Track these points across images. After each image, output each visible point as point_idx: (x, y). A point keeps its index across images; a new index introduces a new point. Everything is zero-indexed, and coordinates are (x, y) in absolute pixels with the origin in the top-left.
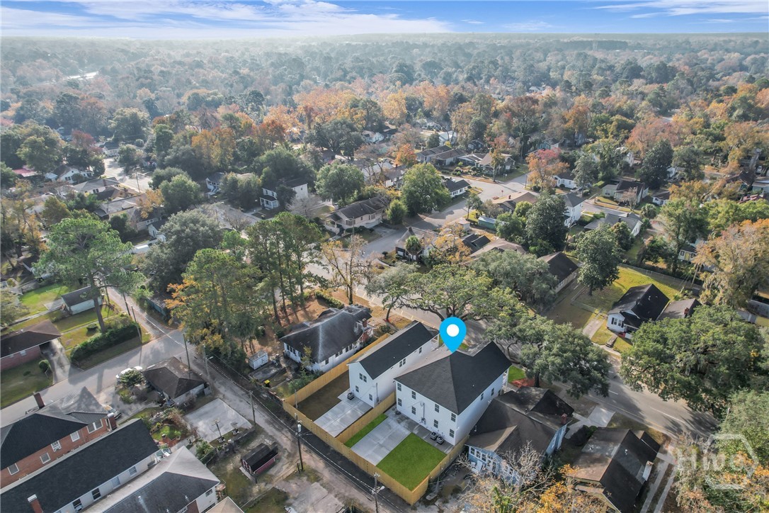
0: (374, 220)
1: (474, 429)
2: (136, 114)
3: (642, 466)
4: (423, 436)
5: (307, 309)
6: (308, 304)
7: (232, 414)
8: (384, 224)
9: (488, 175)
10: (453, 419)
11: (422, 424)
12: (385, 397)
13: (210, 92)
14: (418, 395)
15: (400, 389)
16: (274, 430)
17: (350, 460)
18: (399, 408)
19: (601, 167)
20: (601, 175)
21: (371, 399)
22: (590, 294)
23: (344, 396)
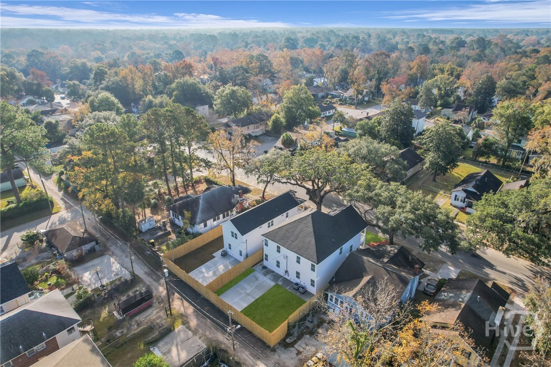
0: (258, 130)
1: (333, 278)
2: (85, 63)
3: (493, 313)
4: (287, 286)
5: (196, 189)
6: (197, 186)
7: (116, 266)
8: (267, 133)
9: (351, 104)
10: (313, 269)
11: (286, 277)
12: (253, 253)
13: (144, 52)
14: (282, 248)
15: (266, 245)
16: (151, 280)
17: (217, 306)
18: (265, 263)
19: (439, 97)
20: (439, 103)
21: (241, 255)
22: (434, 180)
23: (218, 254)
